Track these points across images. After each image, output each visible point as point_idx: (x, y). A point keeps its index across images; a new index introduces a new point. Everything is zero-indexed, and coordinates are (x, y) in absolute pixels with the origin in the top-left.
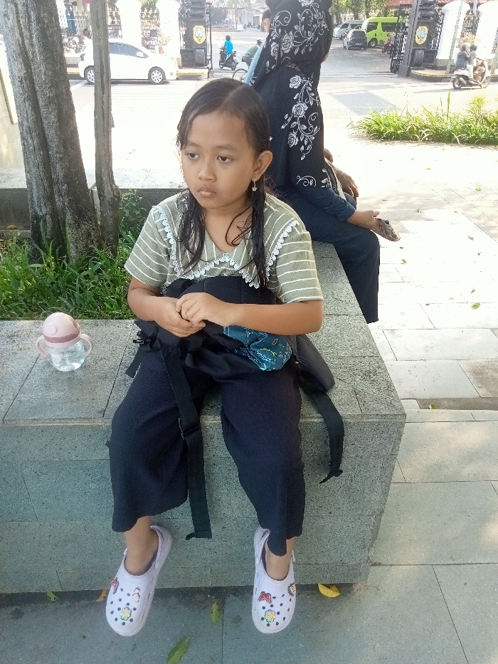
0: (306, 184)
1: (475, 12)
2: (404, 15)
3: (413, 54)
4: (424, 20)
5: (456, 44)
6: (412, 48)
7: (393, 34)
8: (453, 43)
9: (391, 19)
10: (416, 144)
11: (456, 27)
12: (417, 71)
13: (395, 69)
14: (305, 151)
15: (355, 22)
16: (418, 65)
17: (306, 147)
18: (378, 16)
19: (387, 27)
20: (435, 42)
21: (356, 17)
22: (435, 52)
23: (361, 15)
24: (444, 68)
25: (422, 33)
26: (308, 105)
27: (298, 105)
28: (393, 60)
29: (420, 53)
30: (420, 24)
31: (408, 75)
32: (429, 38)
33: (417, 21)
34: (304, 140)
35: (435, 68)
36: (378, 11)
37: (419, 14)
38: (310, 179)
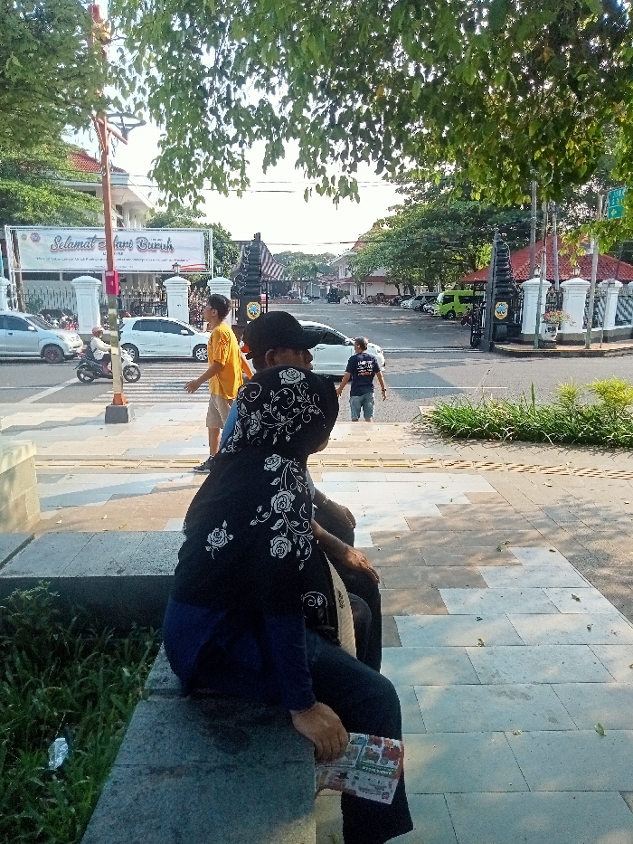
0: (311, 603)
1: (557, 288)
2: (481, 289)
3: (495, 329)
4: (502, 296)
5: (541, 319)
6: (492, 322)
7: (470, 306)
8: (538, 319)
9: (468, 292)
10: (498, 444)
11: (539, 304)
12: (500, 346)
13: (476, 344)
14: (303, 556)
15: (429, 293)
16: (502, 340)
17: (303, 551)
18: (455, 289)
19: (463, 300)
20: (518, 317)
21: (431, 289)
22: (520, 327)
23: (438, 287)
24: (531, 343)
25: (502, 310)
26: (295, 492)
27: (280, 494)
28: (472, 334)
29: (502, 329)
30: (498, 300)
31: (492, 350)
32: (510, 313)
33: (494, 297)
34: (298, 541)
35: (521, 342)
36: (454, 283)
37: (496, 291)
38: (316, 596)
